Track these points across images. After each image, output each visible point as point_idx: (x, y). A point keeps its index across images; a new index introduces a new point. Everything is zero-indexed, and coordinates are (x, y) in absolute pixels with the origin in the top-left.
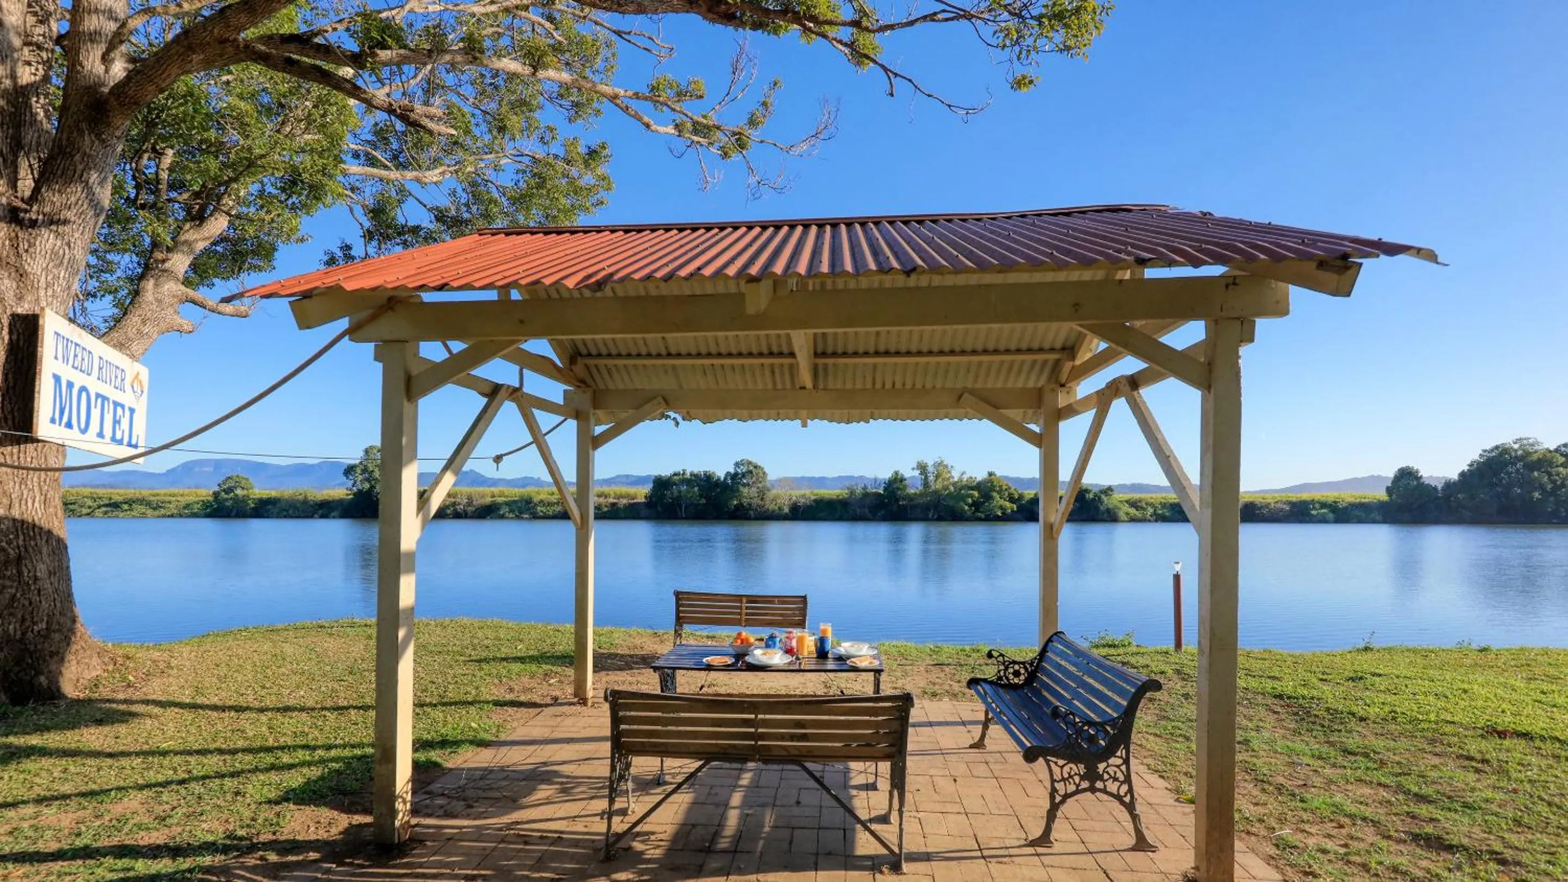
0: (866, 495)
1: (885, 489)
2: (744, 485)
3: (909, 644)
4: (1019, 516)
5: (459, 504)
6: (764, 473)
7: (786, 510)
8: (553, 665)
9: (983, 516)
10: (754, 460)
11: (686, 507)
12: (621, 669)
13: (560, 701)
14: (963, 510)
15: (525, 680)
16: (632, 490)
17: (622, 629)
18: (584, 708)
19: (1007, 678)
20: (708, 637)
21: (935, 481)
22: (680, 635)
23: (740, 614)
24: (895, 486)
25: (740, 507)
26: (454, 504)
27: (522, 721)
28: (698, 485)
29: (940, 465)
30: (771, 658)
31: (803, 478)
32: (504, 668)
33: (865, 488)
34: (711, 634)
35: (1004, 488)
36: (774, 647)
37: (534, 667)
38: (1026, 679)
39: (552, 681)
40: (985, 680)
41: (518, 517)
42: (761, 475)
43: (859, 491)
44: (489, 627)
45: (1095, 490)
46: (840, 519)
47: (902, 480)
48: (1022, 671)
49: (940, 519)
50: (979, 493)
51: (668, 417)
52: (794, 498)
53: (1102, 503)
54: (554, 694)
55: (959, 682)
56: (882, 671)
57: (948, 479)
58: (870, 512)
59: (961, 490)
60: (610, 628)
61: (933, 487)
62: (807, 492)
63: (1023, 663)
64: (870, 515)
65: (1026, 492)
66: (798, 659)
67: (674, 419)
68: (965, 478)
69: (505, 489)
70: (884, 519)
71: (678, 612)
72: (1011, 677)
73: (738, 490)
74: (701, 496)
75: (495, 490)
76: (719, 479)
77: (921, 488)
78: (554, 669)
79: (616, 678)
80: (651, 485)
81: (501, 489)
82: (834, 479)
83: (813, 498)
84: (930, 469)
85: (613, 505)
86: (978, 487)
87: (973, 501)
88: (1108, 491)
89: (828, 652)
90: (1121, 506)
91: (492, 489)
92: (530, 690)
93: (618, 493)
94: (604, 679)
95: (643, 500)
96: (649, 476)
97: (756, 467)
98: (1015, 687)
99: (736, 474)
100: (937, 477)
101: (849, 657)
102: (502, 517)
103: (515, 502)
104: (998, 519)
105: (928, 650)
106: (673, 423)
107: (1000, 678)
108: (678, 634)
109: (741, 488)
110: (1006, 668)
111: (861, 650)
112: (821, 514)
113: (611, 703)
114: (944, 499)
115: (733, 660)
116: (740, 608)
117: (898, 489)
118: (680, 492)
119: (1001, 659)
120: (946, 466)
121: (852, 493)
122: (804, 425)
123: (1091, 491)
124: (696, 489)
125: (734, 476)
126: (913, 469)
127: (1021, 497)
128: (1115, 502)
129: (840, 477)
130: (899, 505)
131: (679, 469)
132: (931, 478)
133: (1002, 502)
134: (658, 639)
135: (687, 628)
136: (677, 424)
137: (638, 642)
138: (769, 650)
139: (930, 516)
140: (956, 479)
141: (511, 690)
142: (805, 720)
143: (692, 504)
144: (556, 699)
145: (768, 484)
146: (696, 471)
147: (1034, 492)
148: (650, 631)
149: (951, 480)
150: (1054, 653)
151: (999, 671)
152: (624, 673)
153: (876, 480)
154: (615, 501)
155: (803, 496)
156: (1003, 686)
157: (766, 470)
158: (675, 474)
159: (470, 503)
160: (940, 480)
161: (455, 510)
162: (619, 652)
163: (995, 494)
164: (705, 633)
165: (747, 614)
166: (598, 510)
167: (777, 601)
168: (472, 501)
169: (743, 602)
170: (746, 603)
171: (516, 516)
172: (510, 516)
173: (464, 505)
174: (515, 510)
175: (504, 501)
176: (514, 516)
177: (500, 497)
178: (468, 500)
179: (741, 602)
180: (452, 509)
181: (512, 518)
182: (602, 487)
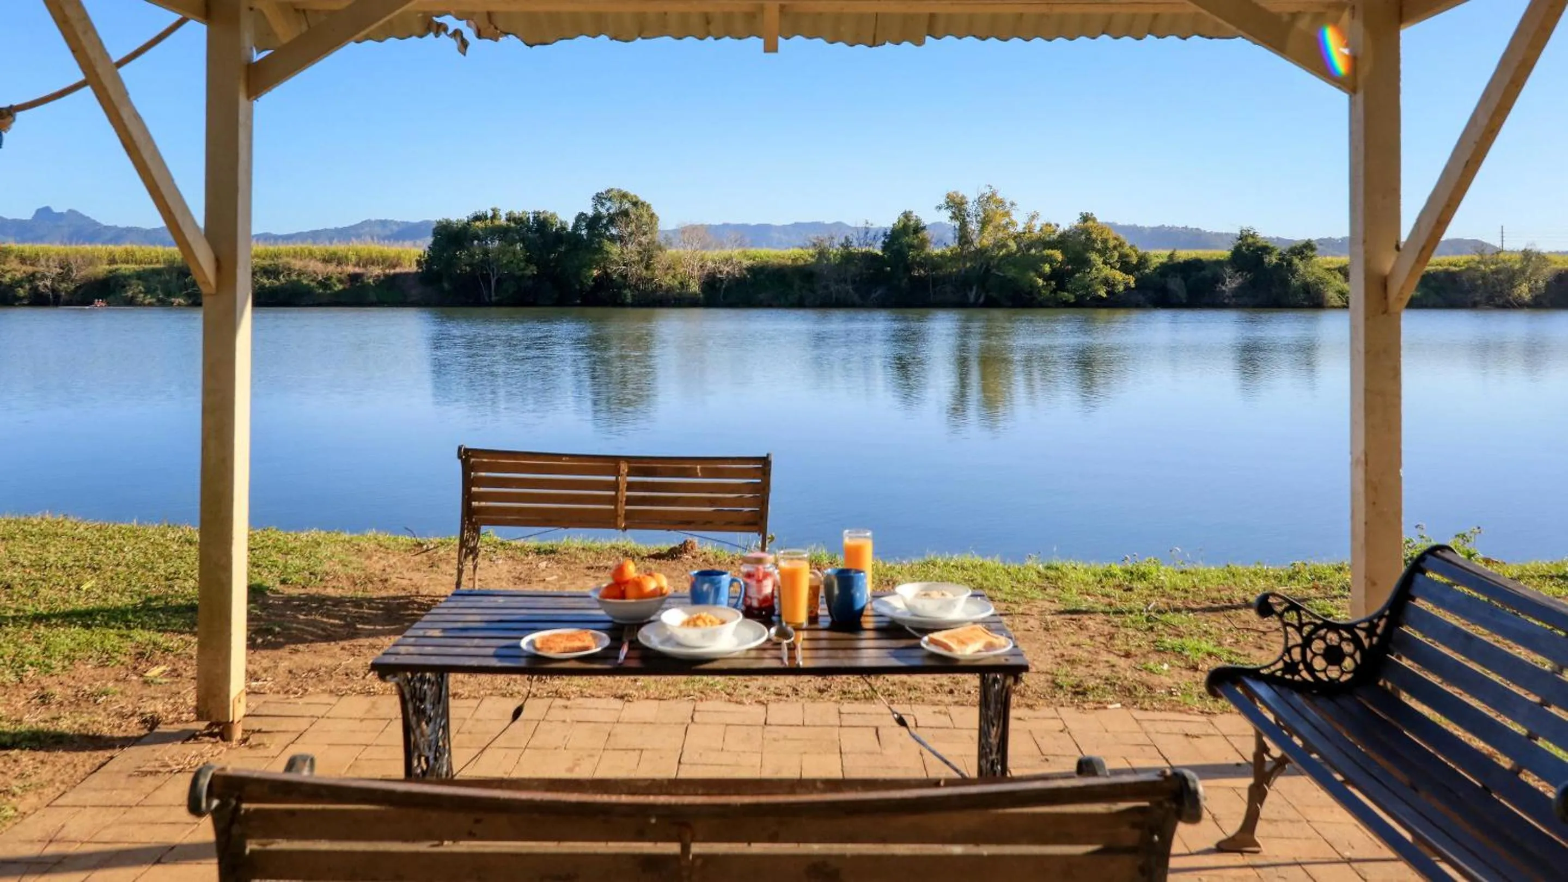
0: (848, 258)
1: (885, 247)
2: (612, 239)
3: (988, 562)
4: (1141, 298)
5: (44, 277)
6: (652, 216)
7: (695, 287)
8: (161, 629)
9: (1072, 298)
10: (632, 191)
11: (498, 282)
12: (329, 636)
13: (162, 729)
14: (1033, 286)
15: (86, 670)
16: (392, 249)
17: (346, 536)
18: (222, 747)
19: (1310, 669)
20: (538, 552)
21: (982, 230)
22: (474, 552)
23: (613, 500)
24: (906, 240)
25: (605, 281)
26: (32, 277)
27: (49, 792)
28: (522, 240)
29: (989, 199)
30: (713, 636)
31: (726, 226)
32: (37, 640)
33: (847, 244)
34: (547, 544)
35: (1111, 244)
36: (716, 602)
37: (112, 637)
38: (1357, 671)
39: (154, 672)
40: (1255, 674)
41: (163, 303)
42: (645, 219)
43: (835, 250)
44: (26, 535)
45: (1282, 248)
46: (800, 304)
47: (918, 229)
48: (1347, 648)
49: (990, 303)
50: (1063, 253)
51: (440, 29)
52: (710, 264)
53: (1294, 272)
54: (149, 708)
55: (1127, 655)
56: (1025, 668)
57: (1006, 227)
58: (856, 290)
59: (1029, 247)
60: (314, 533)
61: (977, 244)
62: (735, 253)
63: (1350, 628)
64: (856, 298)
65: (1152, 252)
66: (783, 634)
67: (457, 34)
68: (1037, 225)
69: (135, 247)
70: (882, 304)
71: (468, 497)
72: (1319, 663)
73: (600, 249)
74: (528, 260)
75: (118, 249)
76: (563, 228)
77: (954, 244)
78: (160, 638)
79: (318, 661)
80: (430, 240)
81: (129, 247)
82: (784, 228)
83: (746, 263)
84: (971, 207)
85: (354, 277)
86: (1062, 242)
87: (1053, 270)
88: (1305, 250)
89: (861, 612)
90: (1329, 277)
91: (111, 247)
92: (93, 698)
93: (364, 254)
94: (284, 665)
95: (414, 268)
96: (426, 223)
97: (635, 204)
98: (1329, 690)
99: (597, 217)
100: (984, 223)
101: (925, 629)
102: (131, 302)
103: (157, 272)
104: (1100, 303)
105: (1035, 577)
106: (453, 44)
107: (1291, 667)
108: (468, 549)
109: (607, 245)
110: (1307, 643)
111: (951, 604)
112: (762, 296)
113: (217, 816)
114: (998, 267)
115: (607, 642)
116: (615, 486)
117: (911, 246)
118: (486, 253)
119: (1292, 617)
120: (1001, 203)
121: (822, 254)
122: (771, 48)
123: (1273, 249)
124: (519, 246)
125: (593, 222)
126: (939, 208)
127: (1143, 261)
128: (1320, 273)
129: (797, 226)
130: (912, 278)
131: (485, 208)
132: (973, 226)
133: (1107, 271)
134: (424, 557)
135: (490, 534)
136: (464, 45)
137: (376, 566)
138: (704, 612)
139: (972, 297)
140: (1020, 229)
141: (44, 699)
142: (842, 857)
143: (511, 276)
144: (152, 722)
145: (659, 238)
146: (517, 211)
147: (1168, 252)
148: (405, 539)
149: (1011, 230)
150: (1429, 597)
151: (1288, 650)
152: (335, 647)
153: (867, 231)
154: (357, 270)
155: (727, 261)
156: (1302, 688)
157: (655, 209)
158: (477, 218)
159: (65, 276)
160: (990, 228)
161: (35, 289)
162: (330, 592)
163: (1094, 256)
164: (533, 543)
165: (629, 501)
166: (325, 289)
167: (702, 469)
168: (70, 270)
169: (621, 472)
170: (629, 474)
171: (159, 300)
172: (147, 302)
173: (53, 279)
174: (156, 289)
175: (135, 271)
176: (154, 300)
177: (128, 263)
178: (61, 268)
179: (617, 472)
180: (27, 286)
181: (150, 304)
182: (331, 243)
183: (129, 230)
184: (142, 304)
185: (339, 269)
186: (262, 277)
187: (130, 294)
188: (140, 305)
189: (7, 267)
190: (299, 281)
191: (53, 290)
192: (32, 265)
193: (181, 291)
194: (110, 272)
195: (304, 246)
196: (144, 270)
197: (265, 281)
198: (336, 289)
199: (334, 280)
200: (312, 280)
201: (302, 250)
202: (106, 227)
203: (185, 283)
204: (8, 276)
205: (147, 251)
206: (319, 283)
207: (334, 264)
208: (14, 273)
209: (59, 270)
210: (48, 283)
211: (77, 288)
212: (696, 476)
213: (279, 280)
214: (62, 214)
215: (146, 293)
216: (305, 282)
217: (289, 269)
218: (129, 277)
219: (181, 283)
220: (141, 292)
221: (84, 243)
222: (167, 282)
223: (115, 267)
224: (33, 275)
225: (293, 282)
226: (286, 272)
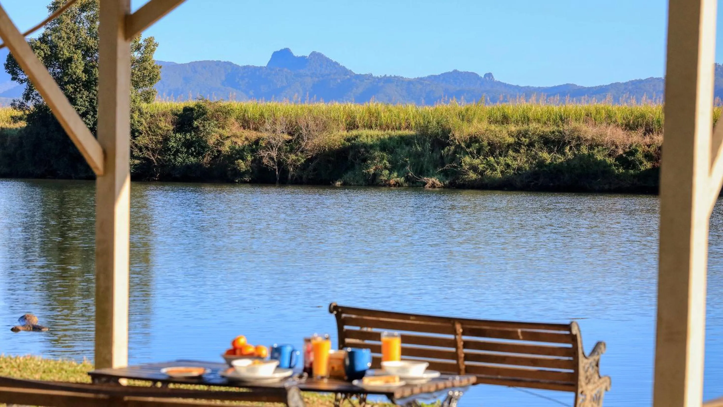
23: (454, 356)
71: (343, 345)
116: (454, 343)
165: (467, 357)
166: (627, 168)
167: (523, 333)
168: (300, 137)
169: (458, 332)
170: (463, 334)
171: (408, 179)
172: (392, 182)
173: (280, 149)
174: (404, 165)
175: (379, 139)
176: (402, 180)
177: (371, 128)
178: (290, 134)
179: (454, 332)
180: (249, 158)
181: (398, 185)
182: (638, 101)
183: (388, 80)
184: (386, 185)
185: (648, 140)
186: (541, 149)
187: (372, 170)
188: (385, 186)
189: (225, 133)
190: (591, 156)
191: (280, 164)
192: (256, 129)
193: (435, 167)
194: (348, 140)
195: (601, 105)
196: (391, 138)
197: (546, 156)
198: (643, 169)
199: (639, 156)
200: (610, 155)
201: (598, 112)
202: (358, 77)
203: (442, 157)
204: (228, 143)
205: (395, 111)
206: (620, 158)
207: (641, 131)
208: (234, 139)
209: (287, 137)
210: (274, 154)
211: (309, 161)
212: (517, 338)
213: (564, 154)
214: (303, 57)
215: (391, 171)
216: (599, 157)
217: (579, 138)
218: (372, 147)
219: (436, 156)
220: (386, 168)
221: (318, 100)
222: (418, 155)
223: (354, 133)
224: (257, 142)
225: (582, 158)
226: (574, 143)
